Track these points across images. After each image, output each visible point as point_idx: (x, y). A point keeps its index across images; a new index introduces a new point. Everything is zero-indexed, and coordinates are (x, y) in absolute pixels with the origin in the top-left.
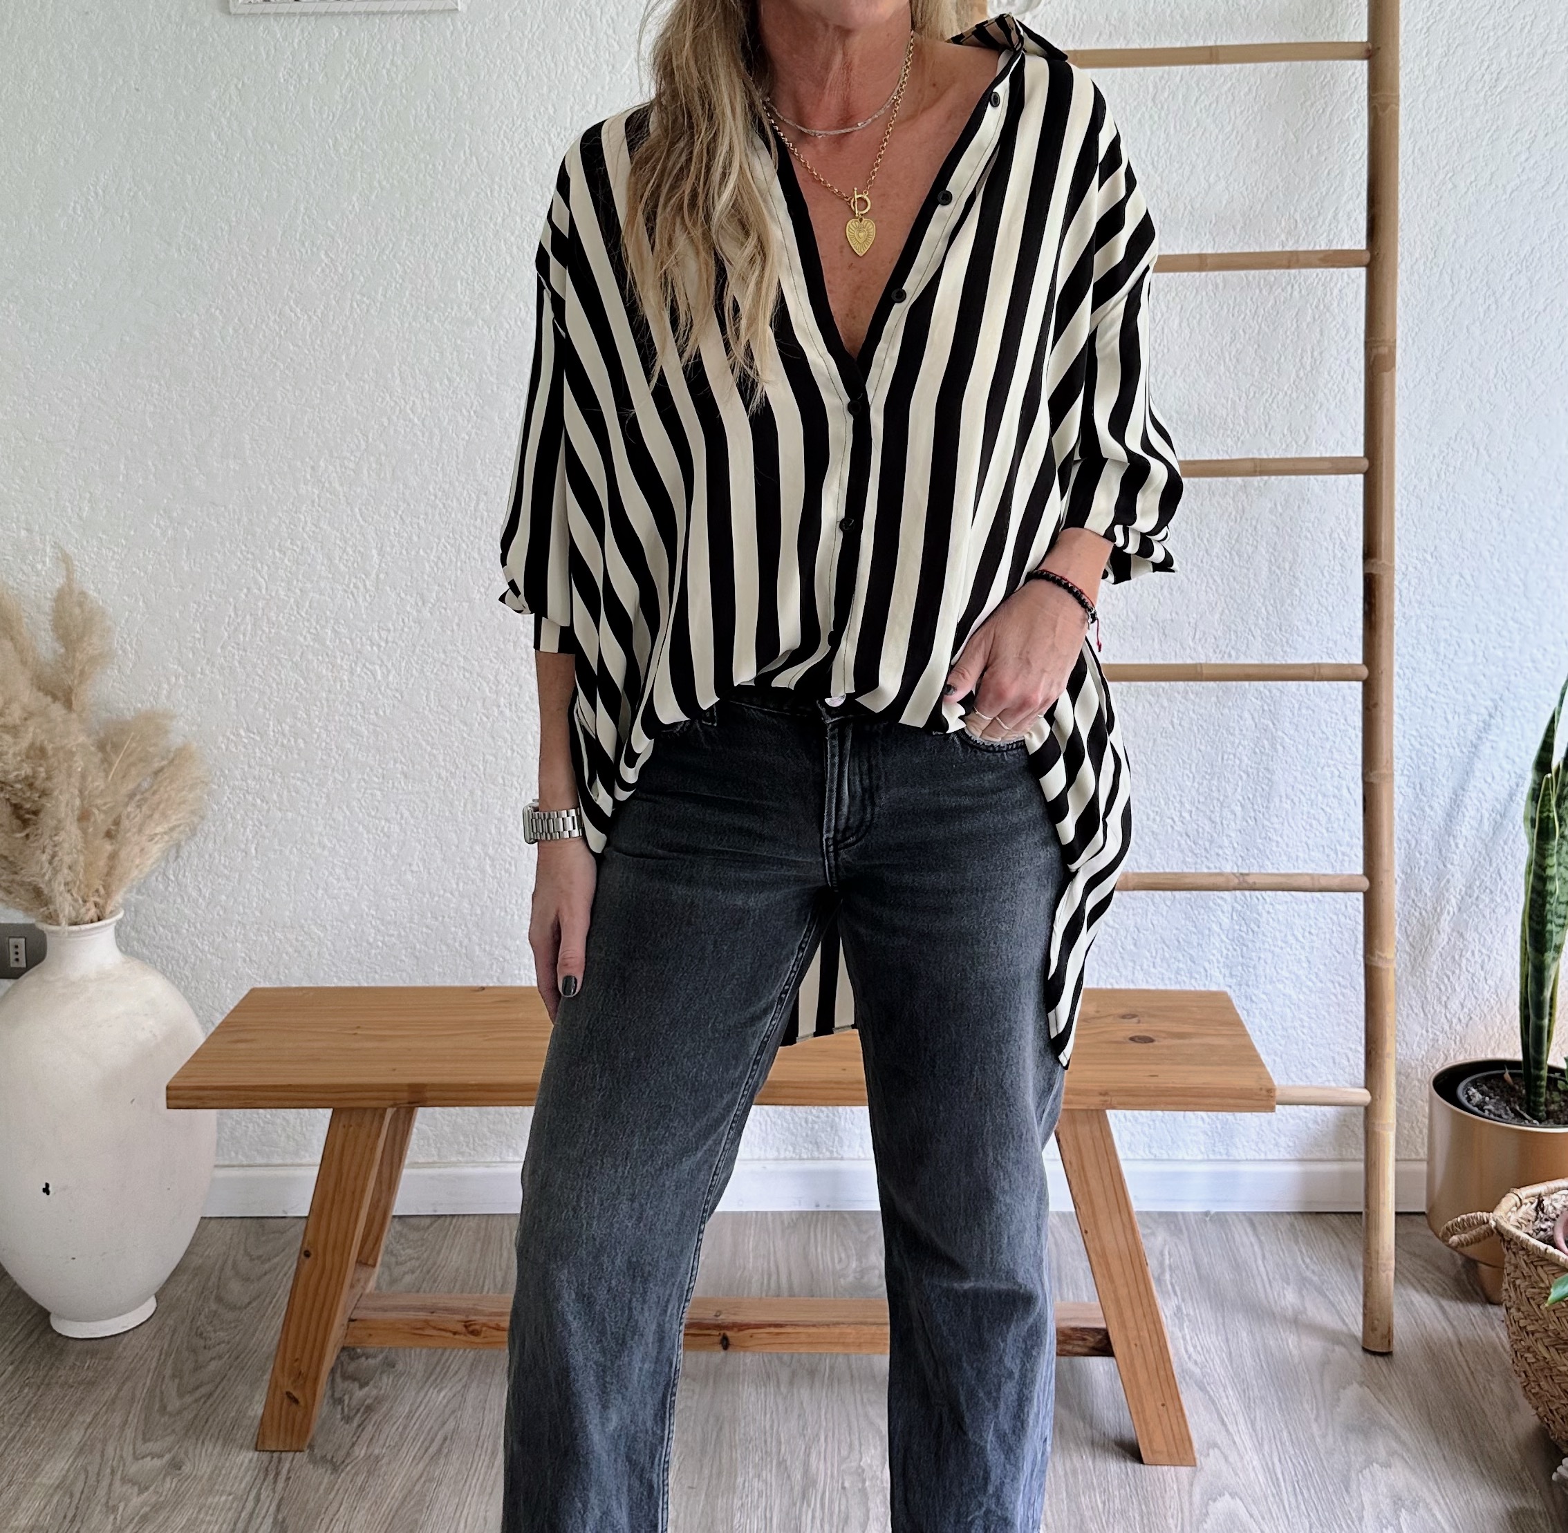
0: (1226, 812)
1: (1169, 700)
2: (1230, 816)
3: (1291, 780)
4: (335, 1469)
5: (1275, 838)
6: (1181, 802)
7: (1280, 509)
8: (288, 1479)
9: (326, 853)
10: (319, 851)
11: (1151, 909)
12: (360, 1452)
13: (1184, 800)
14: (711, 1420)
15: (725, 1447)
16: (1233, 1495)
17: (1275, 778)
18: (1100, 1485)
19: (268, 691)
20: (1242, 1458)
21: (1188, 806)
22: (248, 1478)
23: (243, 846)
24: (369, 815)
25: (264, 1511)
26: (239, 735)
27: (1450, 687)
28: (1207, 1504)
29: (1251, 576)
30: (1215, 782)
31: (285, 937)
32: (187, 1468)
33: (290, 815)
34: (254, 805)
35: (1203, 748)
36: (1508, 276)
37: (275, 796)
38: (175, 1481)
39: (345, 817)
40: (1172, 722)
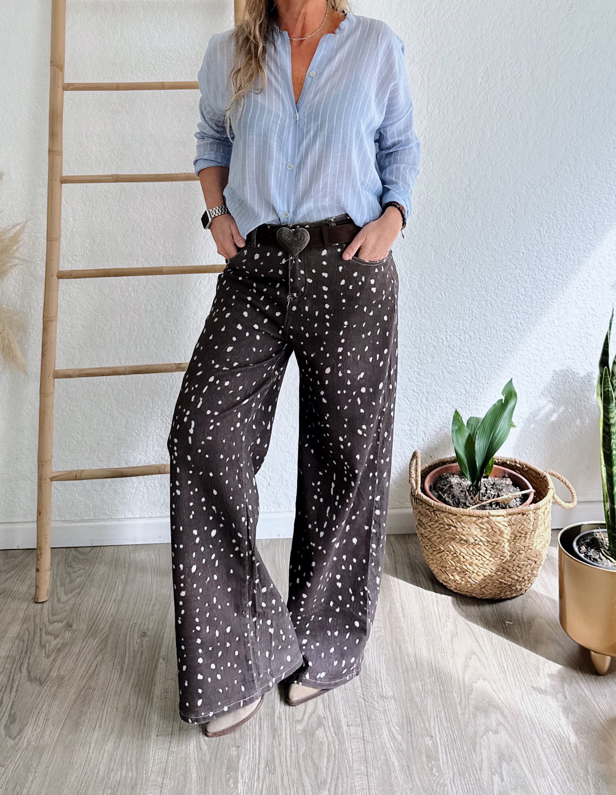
0: (467, 336)
1: (439, 283)
2: (468, 337)
3: (495, 320)
4: (41, 685)
5: (489, 347)
6: (446, 331)
7: (486, 195)
11: (434, 383)
12: (54, 674)
13: (447, 330)
20: (487, 659)
21: (449, 333)
27: (564, 275)
28: (472, 685)
29: (474, 225)
30: (461, 322)
35: (455, 305)
36: (579, 92)
40: (441, 293)
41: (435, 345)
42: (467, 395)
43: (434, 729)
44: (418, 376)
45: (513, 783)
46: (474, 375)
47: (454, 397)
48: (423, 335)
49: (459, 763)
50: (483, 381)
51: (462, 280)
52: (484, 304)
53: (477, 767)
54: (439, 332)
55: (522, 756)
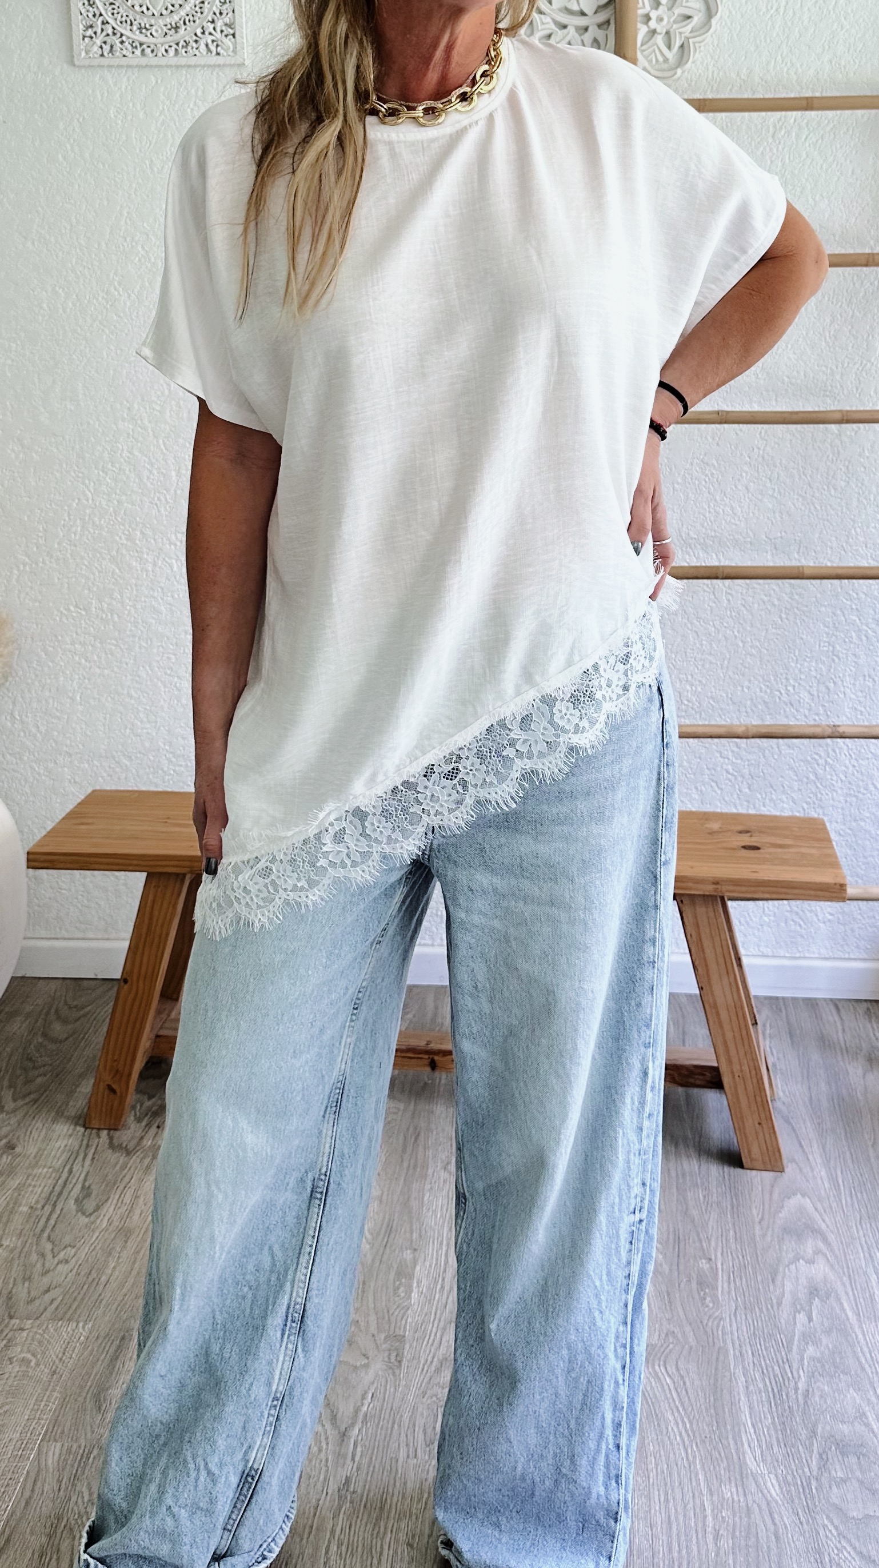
0: (822, 688)
1: (779, 600)
2: (824, 689)
3: (873, 663)
4: (128, 1153)
5: (859, 708)
6: (787, 679)
8: (93, 1158)
9: (133, 702)
10: (127, 700)
11: (763, 760)
12: (148, 1142)
13: (789, 677)
14: (411, 1129)
15: (421, 1149)
16: (803, 1195)
17: (861, 662)
18: (703, 1184)
19: (92, 577)
20: (812, 1170)
21: (791, 681)
22: (63, 1157)
23: (70, 695)
24: (166, 674)
25: (74, 1181)
26: (69, 610)
28: (783, 1201)
29: (844, 505)
30: (814, 664)
31: (101, 765)
32: (18, 1149)
33: (106, 672)
34: (80, 664)
35: (804, 637)
37: (96, 658)
38: (10, 1157)
39: (148, 674)
40: (781, 617)
41: (767, 700)
42: (819, 785)
43: (716, 1251)
44: (735, 749)
45: (826, 1325)
46: (831, 752)
47: (796, 786)
48: (746, 683)
49: (747, 1295)
50: (847, 762)
51: (819, 595)
52: (854, 634)
53: (775, 1301)
54: (775, 680)
55: (847, 1293)
